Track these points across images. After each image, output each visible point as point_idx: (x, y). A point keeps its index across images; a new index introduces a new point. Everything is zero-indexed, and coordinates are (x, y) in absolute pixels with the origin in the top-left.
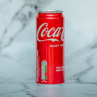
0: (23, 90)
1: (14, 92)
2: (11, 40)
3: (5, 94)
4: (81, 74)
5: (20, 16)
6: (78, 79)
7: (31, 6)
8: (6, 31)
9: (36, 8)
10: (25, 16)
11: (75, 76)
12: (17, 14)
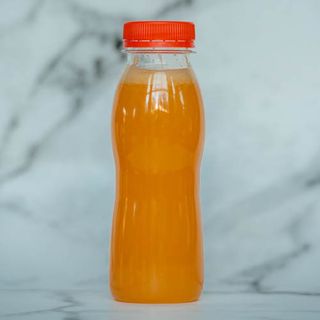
2: (33, 152)
4: (269, 267)
5: (63, 71)
7: (103, 38)
8: (14, 124)
10: (81, 73)
11: (245, 273)
12: (53, 65)
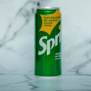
0: (26, 81)
1: (18, 83)
2: (15, 34)
3: (9, 84)
4: (80, 66)
5: (23, 12)
6: (77, 72)
7: (34, 3)
8: (10, 26)
9: (38, 4)
10: (28, 12)
11: (74, 68)
12: (21, 10)
